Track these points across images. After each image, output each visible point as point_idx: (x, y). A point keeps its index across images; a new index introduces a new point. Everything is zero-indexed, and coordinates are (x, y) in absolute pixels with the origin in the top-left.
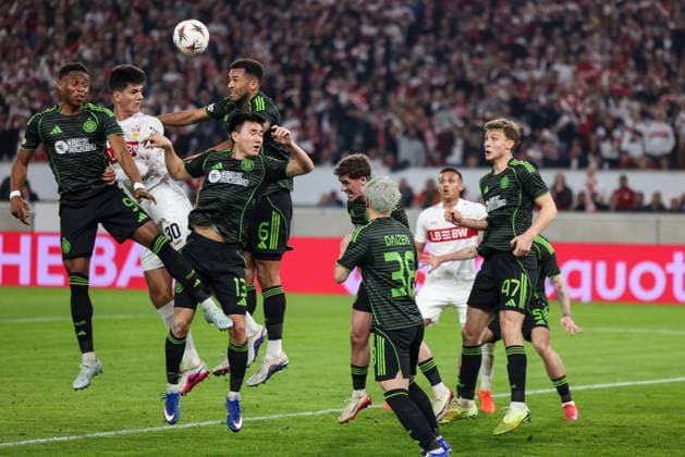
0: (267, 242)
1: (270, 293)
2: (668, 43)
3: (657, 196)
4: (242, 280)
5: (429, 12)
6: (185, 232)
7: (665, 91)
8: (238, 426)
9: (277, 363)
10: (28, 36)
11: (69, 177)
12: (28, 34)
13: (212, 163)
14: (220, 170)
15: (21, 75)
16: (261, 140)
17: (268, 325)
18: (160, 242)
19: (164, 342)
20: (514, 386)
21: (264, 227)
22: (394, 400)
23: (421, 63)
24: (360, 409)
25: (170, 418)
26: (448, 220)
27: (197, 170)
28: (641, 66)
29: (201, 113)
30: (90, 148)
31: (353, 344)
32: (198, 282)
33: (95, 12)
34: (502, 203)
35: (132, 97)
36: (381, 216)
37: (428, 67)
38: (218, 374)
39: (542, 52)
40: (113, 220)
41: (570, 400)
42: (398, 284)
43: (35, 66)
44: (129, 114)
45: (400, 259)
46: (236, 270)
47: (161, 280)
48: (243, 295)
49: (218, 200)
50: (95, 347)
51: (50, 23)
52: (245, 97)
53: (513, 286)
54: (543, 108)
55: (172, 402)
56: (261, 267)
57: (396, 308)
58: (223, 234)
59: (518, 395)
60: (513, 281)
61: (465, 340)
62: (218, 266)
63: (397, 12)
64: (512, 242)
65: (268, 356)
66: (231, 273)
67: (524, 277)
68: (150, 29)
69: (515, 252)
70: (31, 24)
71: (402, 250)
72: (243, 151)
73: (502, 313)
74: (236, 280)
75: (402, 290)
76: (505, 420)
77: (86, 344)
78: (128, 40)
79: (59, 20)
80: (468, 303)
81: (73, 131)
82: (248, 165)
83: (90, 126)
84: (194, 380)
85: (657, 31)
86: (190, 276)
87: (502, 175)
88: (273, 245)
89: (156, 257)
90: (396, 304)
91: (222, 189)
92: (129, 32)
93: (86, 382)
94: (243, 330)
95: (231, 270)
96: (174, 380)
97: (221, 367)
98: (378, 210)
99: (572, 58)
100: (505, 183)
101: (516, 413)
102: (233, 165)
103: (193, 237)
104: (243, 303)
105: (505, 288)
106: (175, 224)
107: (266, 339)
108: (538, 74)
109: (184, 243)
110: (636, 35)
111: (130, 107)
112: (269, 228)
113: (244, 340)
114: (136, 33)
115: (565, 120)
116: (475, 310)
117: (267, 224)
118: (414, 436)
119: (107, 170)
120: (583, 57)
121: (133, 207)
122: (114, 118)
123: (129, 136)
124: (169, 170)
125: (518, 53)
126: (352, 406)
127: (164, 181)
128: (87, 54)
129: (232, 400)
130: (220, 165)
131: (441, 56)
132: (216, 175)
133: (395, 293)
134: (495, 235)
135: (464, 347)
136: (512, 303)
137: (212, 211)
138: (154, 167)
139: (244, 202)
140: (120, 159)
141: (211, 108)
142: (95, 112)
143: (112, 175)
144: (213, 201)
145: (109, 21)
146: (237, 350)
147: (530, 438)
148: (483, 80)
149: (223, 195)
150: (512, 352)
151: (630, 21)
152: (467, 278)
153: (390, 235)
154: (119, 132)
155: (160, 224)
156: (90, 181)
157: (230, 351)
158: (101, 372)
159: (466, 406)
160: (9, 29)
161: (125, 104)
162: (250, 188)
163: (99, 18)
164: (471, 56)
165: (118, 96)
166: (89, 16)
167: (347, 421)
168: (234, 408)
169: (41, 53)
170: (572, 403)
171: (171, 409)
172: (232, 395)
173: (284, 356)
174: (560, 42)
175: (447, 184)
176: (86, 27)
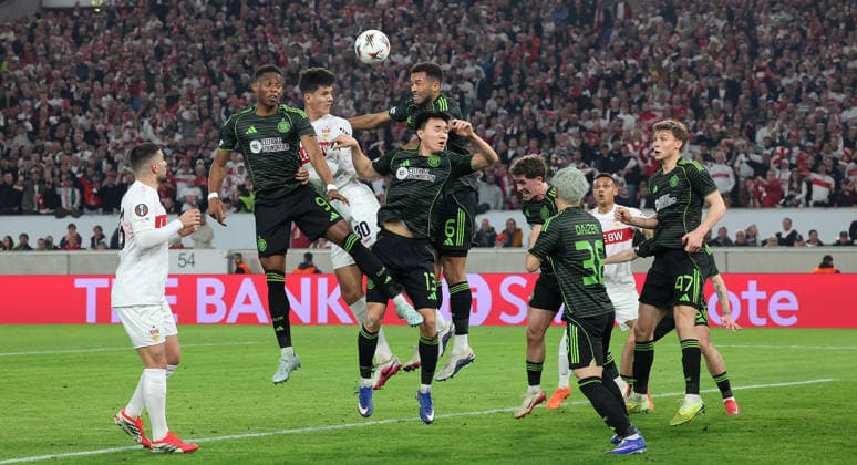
0: (454, 239)
1: (457, 289)
2: (722, 93)
3: (723, 231)
4: (432, 275)
5: (498, 69)
6: (375, 230)
7: (723, 135)
8: (431, 418)
9: (465, 357)
10: (131, 101)
11: (263, 176)
12: (132, 100)
13: (400, 161)
14: (407, 167)
15: (126, 136)
16: (446, 136)
17: (454, 320)
18: (351, 241)
19: (357, 338)
20: (689, 379)
21: (450, 224)
22: (588, 388)
23: (494, 114)
24: (536, 404)
25: (364, 411)
26: (617, 219)
27: (385, 170)
28: (699, 113)
29: (384, 116)
30: (283, 147)
31: (530, 340)
32: (389, 278)
33: (191, 78)
34: (672, 201)
35: (323, 98)
36: (570, 206)
37: (501, 118)
38: (408, 369)
39: (606, 102)
40: (306, 218)
41: (731, 396)
42: (589, 273)
43: (139, 127)
44: (320, 116)
45: (590, 248)
46: (427, 265)
47: (351, 278)
48: (433, 289)
49: (406, 196)
50: (292, 342)
51: (151, 89)
52: (427, 101)
53: (686, 282)
54: (611, 153)
55: (365, 395)
56: (447, 263)
57: (588, 295)
58: (410, 229)
59: (693, 387)
60: (687, 277)
61: (637, 335)
62: (408, 262)
63: (469, 70)
64: (684, 238)
65: (454, 351)
66: (422, 268)
67: (697, 273)
68: (242, 92)
69: (687, 249)
70: (134, 90)
71: (592, 238)
72: (428, 147)
73: (676, 308)
74: (426, 274)
75: (593, 278)
76: (680, 411)
77: (284, 339)
78: (223, 102)
79: (159, 86)
80: (639, 300)
81: (268, 131)
82: (434, 161)
83: (284, 127)
84: (386, 375)
85: (711, 81)
86: (381, 273)
87: (671, 175)
88: (459, 242)
89: (347, 254)
90: (588, 291)
91: (411, 184)
92: (223, 94)
93: (285, 376)
94: (433, 324)
95: (422, 265)
96: (366, 374)
97: (411, 363)
98: (567, 200)
99: (634, 107)
100: (674, 181)
101: (691, 405)
102: (420, 162)
103: (383, 234)
104: (433, 297)
105: (679, 284)
106: (364, 223)
107: (453, 334)
108: (604, 123)
109: (374, 240)
110: (692, 86)
111: (321, 109)
112: (455, 225)
113: (434, 334)
114: (229, 95)
115: (632, 163)
116: (646, 306)
117: (453, 221)
118: (609, 423)
119: (301, 170)
120: (645, 106)
121: (326, 206)
122: (307, 119)
123: (320, 137)
124: (356, 169)
125: (584, 104)
126: (527, 401)
127: (352, 180)
128: (186, 115)
129: (424, 392)
130: (407, 163)
131: (512, 108)
132: (403, 173)
133: (587, 281)
134: (666, 233)
135: (637, 343)
136: (685, 298)
137: (400, 208)
138: (344, 167)
139: (432, 197)
140: (312, 159)
141: (393, 110)
142: (289, 112)
143: (306, 174)
144: (402, 197)
145: (205, 85)
146: (428, 343)
147: (705, 429)
148: (554, 129)
149: (411, 191)
150: (686, 345)
151: (686, 73)
152: (624, 281)
153: (580, 224)
154: (311, 132)
155: (350, 222)
156: (284, 180)
157: (421, 344)
158: (299, 366)
159: (639, 400)
160: (114, 95)
161: (315, 106)
162: (437, 183)
163: (195, 82)
164: (540, 107)
165: (310, 98)
166: (186, 81)
167: (523, 416)
168: (426, 400)
169: (144, 115)
170: (733, 398)
171: (365, 403)
172: (424, 388)
173: (471, 351)
174: (623, 93)
175: (602, 189)
176: (183, 91)
